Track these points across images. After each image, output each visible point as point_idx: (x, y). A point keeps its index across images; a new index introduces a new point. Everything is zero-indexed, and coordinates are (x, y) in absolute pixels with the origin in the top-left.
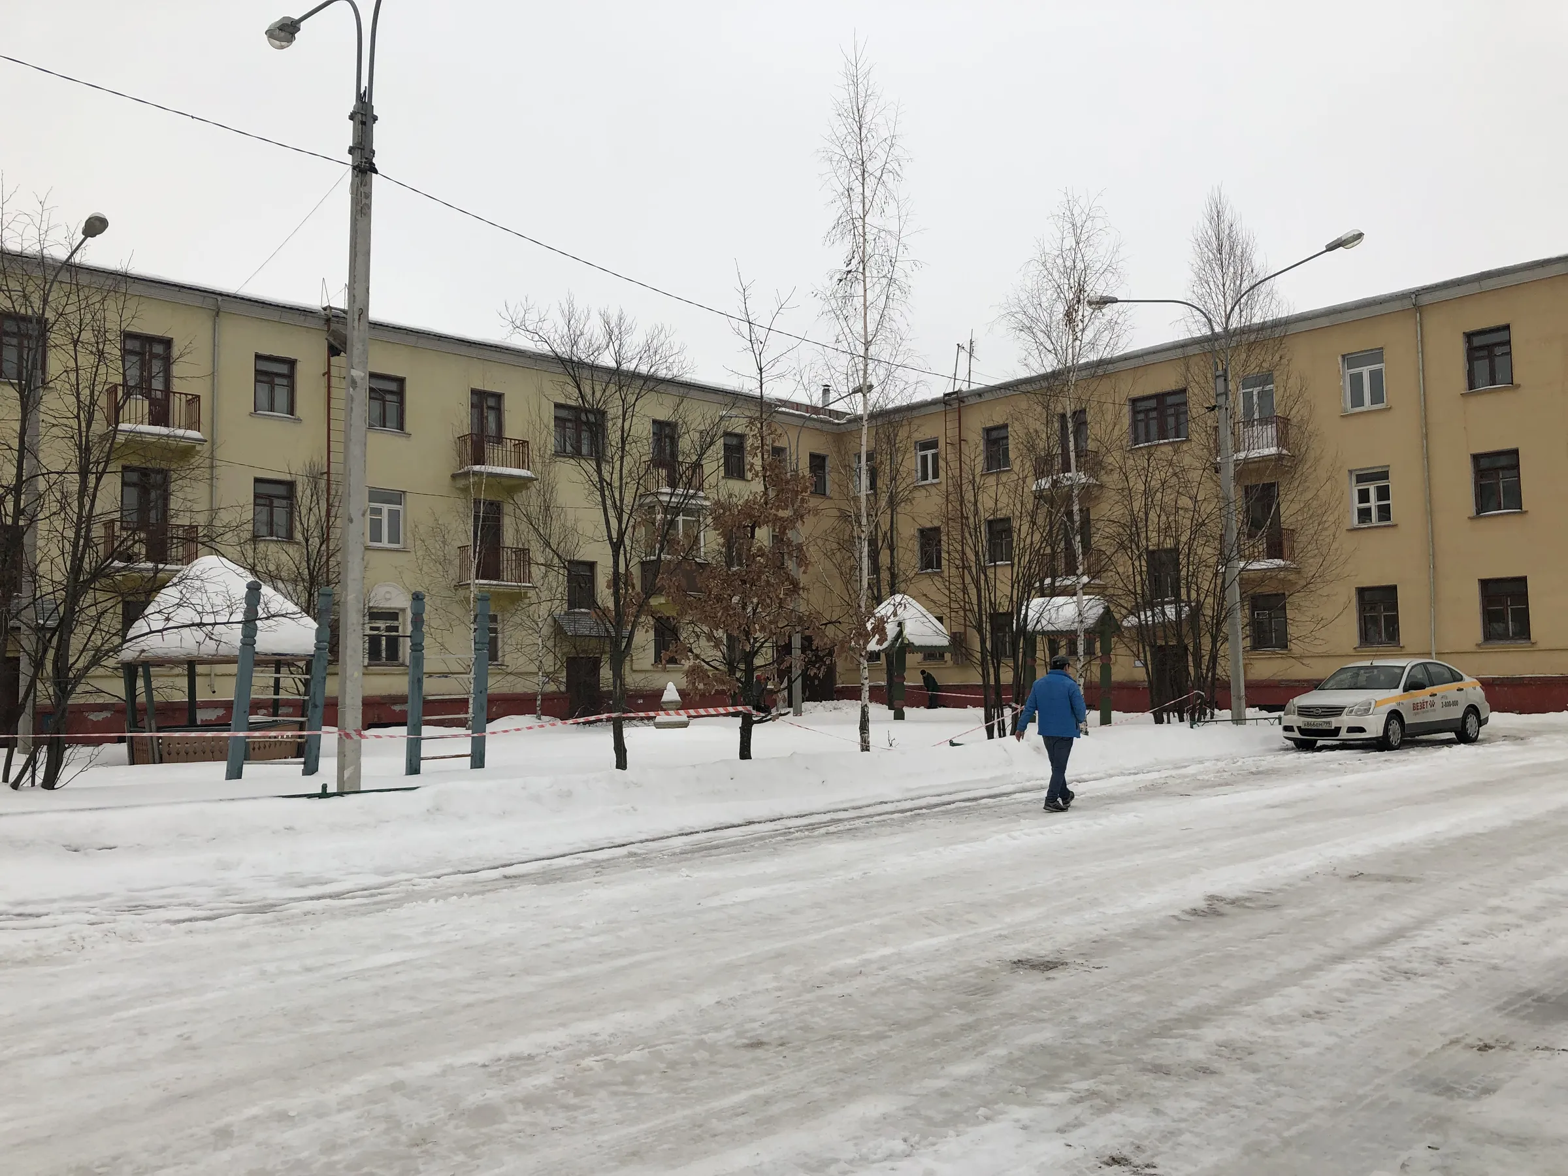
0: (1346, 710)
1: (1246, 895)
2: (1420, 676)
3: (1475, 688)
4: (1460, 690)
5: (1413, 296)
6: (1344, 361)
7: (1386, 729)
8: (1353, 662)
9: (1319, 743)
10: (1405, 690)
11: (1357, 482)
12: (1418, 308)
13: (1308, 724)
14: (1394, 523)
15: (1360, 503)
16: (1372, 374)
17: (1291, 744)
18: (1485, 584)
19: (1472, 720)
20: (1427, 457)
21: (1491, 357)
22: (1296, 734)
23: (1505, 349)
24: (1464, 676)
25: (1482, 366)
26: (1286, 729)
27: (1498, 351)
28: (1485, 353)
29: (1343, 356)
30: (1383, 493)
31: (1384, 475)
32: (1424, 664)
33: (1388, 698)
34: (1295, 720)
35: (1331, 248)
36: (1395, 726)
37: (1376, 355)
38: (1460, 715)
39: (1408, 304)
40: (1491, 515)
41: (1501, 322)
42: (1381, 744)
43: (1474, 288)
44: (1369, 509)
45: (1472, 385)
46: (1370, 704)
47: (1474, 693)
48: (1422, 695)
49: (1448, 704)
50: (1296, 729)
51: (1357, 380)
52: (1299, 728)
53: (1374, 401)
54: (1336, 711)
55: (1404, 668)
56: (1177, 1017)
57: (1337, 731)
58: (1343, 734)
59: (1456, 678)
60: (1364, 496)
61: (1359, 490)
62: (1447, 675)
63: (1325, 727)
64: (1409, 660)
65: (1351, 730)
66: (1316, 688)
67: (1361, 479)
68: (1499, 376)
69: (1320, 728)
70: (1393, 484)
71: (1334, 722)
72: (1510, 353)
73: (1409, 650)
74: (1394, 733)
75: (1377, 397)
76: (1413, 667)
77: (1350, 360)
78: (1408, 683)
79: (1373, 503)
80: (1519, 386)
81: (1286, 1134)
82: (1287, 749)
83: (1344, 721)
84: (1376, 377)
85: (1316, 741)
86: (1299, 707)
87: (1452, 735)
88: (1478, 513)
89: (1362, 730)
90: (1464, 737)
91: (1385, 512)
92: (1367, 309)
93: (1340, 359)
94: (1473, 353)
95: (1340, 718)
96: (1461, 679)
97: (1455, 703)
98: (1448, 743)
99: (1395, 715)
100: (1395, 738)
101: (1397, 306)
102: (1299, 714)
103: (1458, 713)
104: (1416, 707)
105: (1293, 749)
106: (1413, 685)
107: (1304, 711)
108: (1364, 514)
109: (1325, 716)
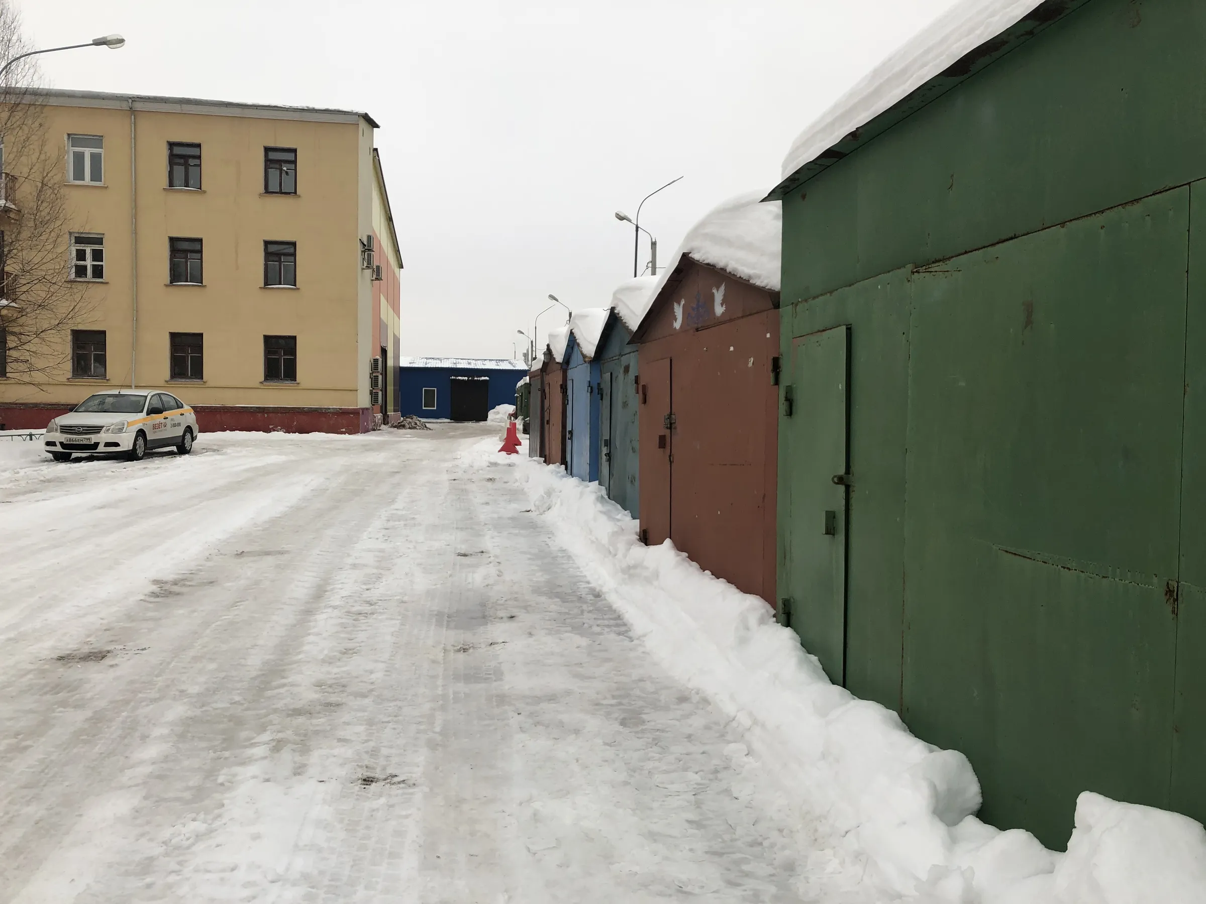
0: (104, 428)
1: (180, 577)
2: (157, 404)
3: (190, 414)
4: (182, 415)
5: (130, 101)
6: (69, 139)
7: (135, 444)
8: (102, 390)
9: (74, 455)
10: (148, 414)
11: (76, 243)
12: (132, 111)
13: (70, 440)
14: (107, 281)
15: (77, 260)
16: (93, 156)
17: (50, 456)
18: (174, 336)
19: (188, 436)
20: (135, 232)
21: (186, 166)
22: (59, 449)
23: (197, 162)
24: (184, 405)
25: (179, 170)
26: (48, 444)
27: (192, 162)
28: (182, 161)
29: (69, 135)
30: (98, 255)
31: (100, 241)
32: (159, 395)
33: (137, 420)
34: (58, 437)
35: (98, 43)
36: (141, 441)
37: (97, 141)
38: (181, 434)
39: (125, 106)
40: (182, 285)
41: (196, 141)
42: (130, 456)
43: (177, 108)
44: (85, 267)
45: (171, 184)
46: (124, 424)
47: (190, 418)
48: (158, 418)
49: (174, 425)
50: (58, 444)
51: (79, 159)
52: (61, 443)
53: (93, 179)
54: (97, 429)
55: (146, 397)
56: (260, 673)
57: (96, 445)
58: (101, 448)
59: (179, 406)
60: (81, 255)
61: (77, 250)
62: (173, 403)
63: (85, 442)
64: (149, 391)
65: (108, 444)
66: (71, 410)
67: (79, 240)
68: (191, 182)
69: (81, 443)
70: (106, 249)
71: (94, 438)
72: (200, 165)
73: (113, 382)
74: (140, 447)
75: (96, 175)
76: (152, 396)
77: (75, 139)
78: (150, 408)
79: (89, 263)
80: (205, 192)
81: (438, 729)
82: (46, 461)
83: (102, 438)
84: (96, 160)
85: (71, 453)
86: (61, 426)
87: (174, 448)
88: (171, 282)
89: (117, 445)
90: (183, 450)
91: (98, 272)
92: (93, 101)
93: (66, 137)
94: (174, 159)
95: (99, 435)
96: (182, 407)
97: (179, 424)
98: (171, 453)
99: (141, 433)
100: (140, 452)
101: (116, 105)
102: (61, 432)
103: (179, 432)
104: (155, 427)
105: (51, 461)
106: (153, 411)
107: (66, 429)
108: (81, 271)
109: (86, 434)
